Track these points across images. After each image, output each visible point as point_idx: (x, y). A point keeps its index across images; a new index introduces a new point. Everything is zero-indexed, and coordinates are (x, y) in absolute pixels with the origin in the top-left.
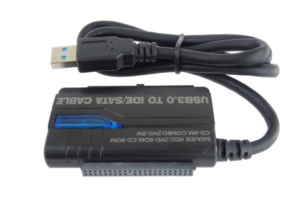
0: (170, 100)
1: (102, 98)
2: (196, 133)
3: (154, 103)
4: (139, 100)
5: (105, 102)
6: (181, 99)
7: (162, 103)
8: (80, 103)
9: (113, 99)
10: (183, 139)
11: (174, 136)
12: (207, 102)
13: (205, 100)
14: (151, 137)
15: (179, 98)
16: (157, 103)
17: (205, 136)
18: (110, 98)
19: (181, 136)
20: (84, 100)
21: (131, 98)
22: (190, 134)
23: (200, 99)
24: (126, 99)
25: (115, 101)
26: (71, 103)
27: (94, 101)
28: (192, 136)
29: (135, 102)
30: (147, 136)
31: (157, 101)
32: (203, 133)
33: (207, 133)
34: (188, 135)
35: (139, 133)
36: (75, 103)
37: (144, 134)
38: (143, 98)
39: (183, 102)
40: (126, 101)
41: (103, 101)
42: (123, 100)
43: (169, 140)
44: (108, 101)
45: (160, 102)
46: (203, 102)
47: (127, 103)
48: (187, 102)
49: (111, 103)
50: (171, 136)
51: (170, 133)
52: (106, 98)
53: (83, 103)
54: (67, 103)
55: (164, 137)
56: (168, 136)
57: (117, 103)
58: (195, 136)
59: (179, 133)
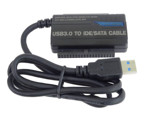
0: (71, 34)
1: (104, 34)
2: (60, 20)
3: (79, 32)
4: (86, 33)
5: (102, 32)
6: (65, 34)
7: (75, 32)
8: (114, 32)
9: (98, 34)
10: (67, 17)
11: (70, 19)
12: (53, 32)
13: (54, 34)
14: (80, 18)
15: (66, 35)
16: (77, 32)
17: (57, 19)
18: (100, 34)
19: (67, 18)
20: (113, 33)
21: (90, 35)
22: (63, 20)
23: (56, 34)
24: (92, 34)
25: (97, 33)
26: (119, 31)
27: (108, 33)
28: (62, 19)
29: (88, 32)
30: (82, 19)
31: (77, 33)
32: (57, 20)
33: (56, 20)
34: (64, 19)
35: (85, 19)
36: (117, 31)
37: (83, 19)
38: (84, 35)
39: (64, 32)
40: (92, 33)
41: (103, 33)
42: (94, 33)
43: (72, 17)
44: (101, 33)
45: (76, 32)
46: (55, 32)
47: (92, 32)
48: (63, 32)
49: (99, 32)
50: (71, 18)
51: (72, 20)
52: (102, 34)
53: (113, 32)
54: (120, 31)
55: (75, 18)
56: (73, 19)
57: (96, 32)
58: (61, 19)
59: (68, 20)
